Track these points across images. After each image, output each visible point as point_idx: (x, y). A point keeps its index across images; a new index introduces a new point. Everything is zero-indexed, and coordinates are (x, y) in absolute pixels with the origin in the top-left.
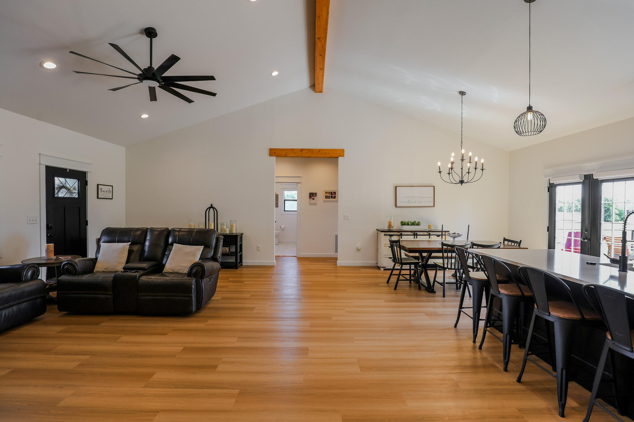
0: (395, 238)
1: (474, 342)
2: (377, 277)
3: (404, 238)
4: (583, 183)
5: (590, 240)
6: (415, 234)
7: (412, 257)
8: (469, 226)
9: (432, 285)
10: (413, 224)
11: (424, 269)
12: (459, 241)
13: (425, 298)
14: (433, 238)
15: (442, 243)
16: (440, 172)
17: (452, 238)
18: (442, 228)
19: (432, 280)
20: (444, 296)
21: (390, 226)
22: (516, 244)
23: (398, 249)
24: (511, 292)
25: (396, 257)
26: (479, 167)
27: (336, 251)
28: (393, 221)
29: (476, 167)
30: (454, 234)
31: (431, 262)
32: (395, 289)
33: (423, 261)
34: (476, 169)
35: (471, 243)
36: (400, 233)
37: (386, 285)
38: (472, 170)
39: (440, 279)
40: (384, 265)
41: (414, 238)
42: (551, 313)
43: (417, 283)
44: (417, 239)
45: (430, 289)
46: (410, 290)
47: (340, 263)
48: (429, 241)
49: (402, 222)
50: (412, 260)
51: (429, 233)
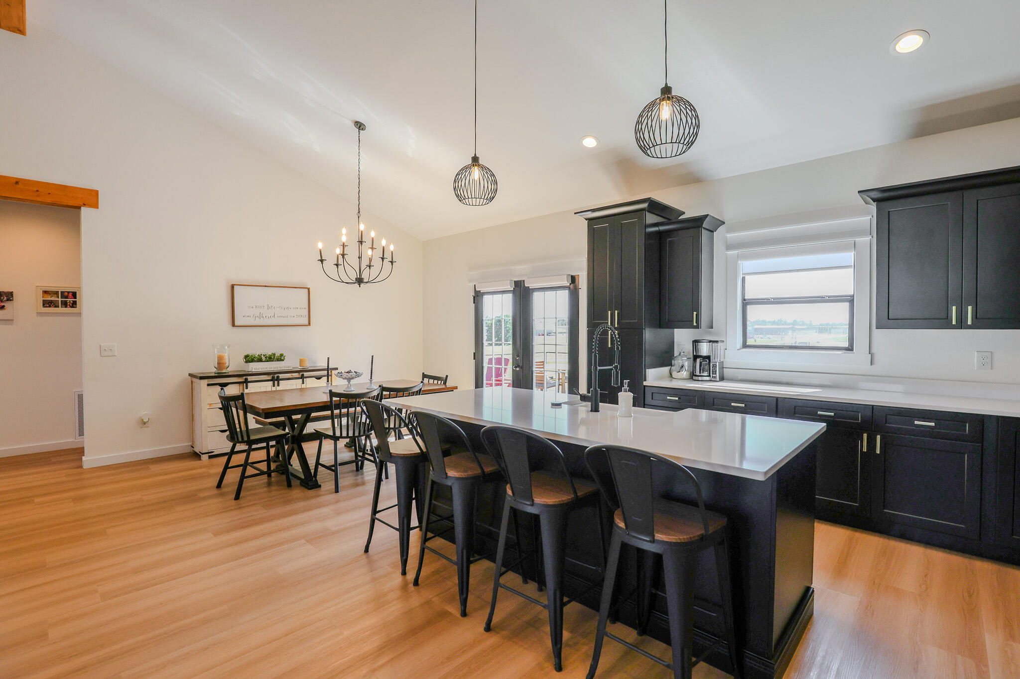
0: (232, 390)
1: (404, 573)
2: (193, 478)
3: (253, 388)
4: (514, 292)
5: (522, 368)
6: (275, 378)
7: (271, 424)
8: (372, 358)
9: (312, 471)
10: (270, 359)
11: (295, 446)
12: (358, 386)
13: (301, 504)
14: (311, 383)
15: (330, 391)
16: (322, 261)
17: (346, 380)
18: (328, 364)
19: (312, 463)
20: (337, 491)
21: (220, 364)
22: (439, 382)
23: (241, 413)
24: (465, 471)
25: (236, 429)
26: (388, 256)
27: (81, 433)
28: (226, 354)
29: (383, 256)
30: (347, 372)
31: (310, 428)
32: (237, 497)
33: (293, 428)
34: (383, 259)
35: (380, 386)
36: (244, 379)
37: (216, 491)
38: (377, 262)
39: (327, 458)
40: (210, 449)
41: (274, 386)
42: (535, 499)
43: (283, 474)
44: (278, 388)
45: (310, 482)
46: (270, 492)
47: (89, 461)
48: (301, 389)
49: (246, 357)
50: (272, 431)
51: (303, 375)
